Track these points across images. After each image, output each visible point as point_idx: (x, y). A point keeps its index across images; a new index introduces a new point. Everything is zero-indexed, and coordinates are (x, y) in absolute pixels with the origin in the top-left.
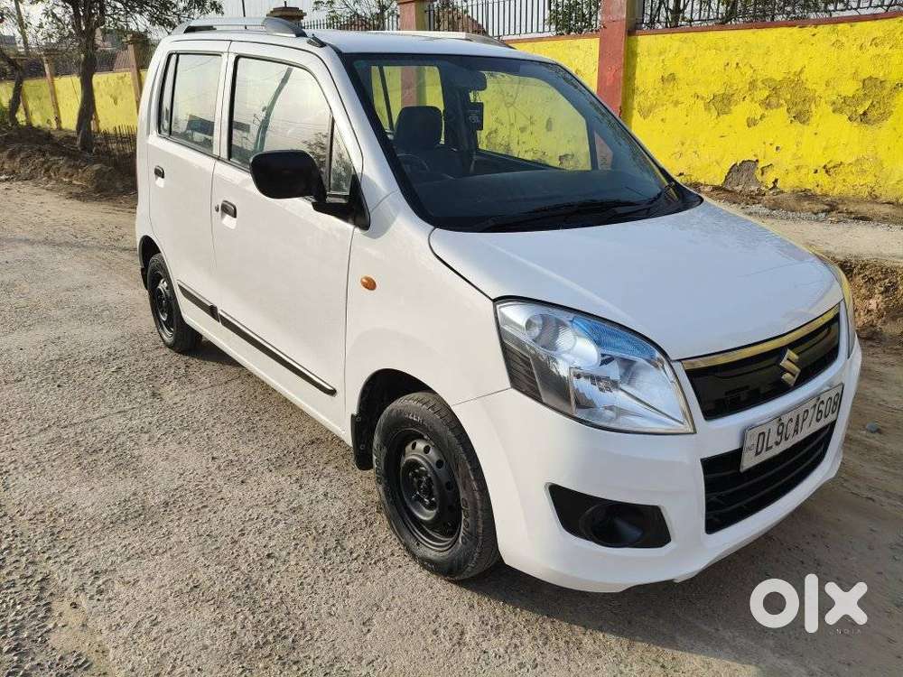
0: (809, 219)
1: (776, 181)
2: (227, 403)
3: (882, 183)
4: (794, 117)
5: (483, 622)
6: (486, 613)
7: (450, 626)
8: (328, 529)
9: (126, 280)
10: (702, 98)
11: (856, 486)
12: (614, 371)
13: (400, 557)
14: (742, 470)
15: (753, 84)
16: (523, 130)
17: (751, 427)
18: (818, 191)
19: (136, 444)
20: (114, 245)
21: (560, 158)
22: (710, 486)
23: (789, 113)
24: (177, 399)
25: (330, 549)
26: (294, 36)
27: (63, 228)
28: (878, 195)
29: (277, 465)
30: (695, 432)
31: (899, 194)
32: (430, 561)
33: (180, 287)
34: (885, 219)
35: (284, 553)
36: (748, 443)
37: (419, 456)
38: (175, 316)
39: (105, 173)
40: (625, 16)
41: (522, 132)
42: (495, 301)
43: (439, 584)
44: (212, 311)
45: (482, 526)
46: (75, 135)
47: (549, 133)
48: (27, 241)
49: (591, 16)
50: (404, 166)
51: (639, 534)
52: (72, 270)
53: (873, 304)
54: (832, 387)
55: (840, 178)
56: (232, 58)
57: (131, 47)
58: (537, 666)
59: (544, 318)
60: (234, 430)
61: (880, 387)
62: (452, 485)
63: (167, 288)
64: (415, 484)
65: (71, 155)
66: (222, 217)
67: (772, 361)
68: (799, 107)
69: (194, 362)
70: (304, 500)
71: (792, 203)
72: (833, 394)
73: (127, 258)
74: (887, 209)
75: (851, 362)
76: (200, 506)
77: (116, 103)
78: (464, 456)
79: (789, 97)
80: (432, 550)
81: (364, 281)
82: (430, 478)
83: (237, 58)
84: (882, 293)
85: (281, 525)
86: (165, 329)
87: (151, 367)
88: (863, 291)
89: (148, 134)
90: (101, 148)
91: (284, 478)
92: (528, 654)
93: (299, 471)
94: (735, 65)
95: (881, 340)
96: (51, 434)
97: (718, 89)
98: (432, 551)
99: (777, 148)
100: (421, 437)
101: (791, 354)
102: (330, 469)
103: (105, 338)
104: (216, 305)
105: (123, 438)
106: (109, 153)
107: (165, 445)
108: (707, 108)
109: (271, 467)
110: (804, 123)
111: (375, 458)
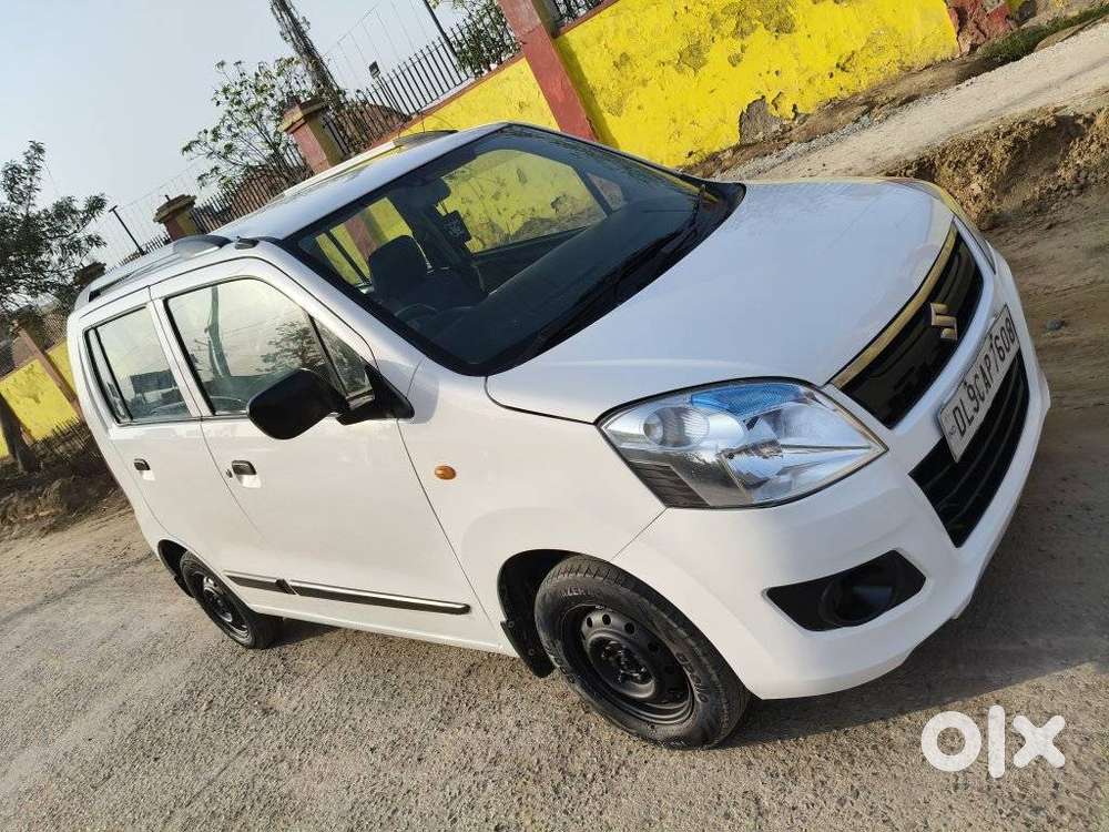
0: (854, 131)
1: (795, 107)
2: (351, 678)
3: (907, 50)
4: (777, 31)
5: (772, 776)
6: (769, 763)
7: (739, 800)
8: (543, 762)
9: (159, 597)
10: (669, 62)
11: (1077, 398)
12: (764, 430)
13: (643, 752)
14: (957, 460)
15: (714, 21)
16: (496, 197)
17: (941, 408)
18: (845, 94)
19: (278, 779)
20: (125, 561)
21: (553, 205)
22: (934, 496)
23: (768, 29)
24: (294, 703)
25: (559, 784)
26: (217, 248)
27: (57, 573)
28: (910, 65)
29: (446, 719)
30: (887, 449)
31: (931, 52)
32: (677, 739)
33: (232, 578)
34: (933, 89)
35: (512, 817)
36: (948, 428)
37: (599, 632)
38: (239, 610)
39: (69, 485)
40: (539, 20)
41: (497, 199)
42: (597, 423)
43: (699, 758)
44: (281, 586)
45: (713, 672)
46: (11, 460)
47: (526, 185)
48: (26, 610)
49: (501, 36)
50: (408, 323)
51: (890, 590)
52: (94, 616)
53: (975, 188)
54: (997, 316)
55: (860, 69)
56: (160, 304)
57: (23, 333)
58: (858, 794)
59: (661, 415)
60: (376, 705)
61: (1035, 273)
62: (656, 645)
63: (215, 585)
64: (613, 664)
65: (20, 486)
66: (240, 479)
67: (921, 326)
68: (776, 18)
69: (288, 649)
70: (498, 743)
71: (826, 122)
72: (1002, 323)
73: (147, 570)
74: (929, 76)
75: (1000, 276)
76: (389, 814)
77: (37, 401)
78: (653, 607)
79: (759, 13)
80: (674, 724)
81: (440, 472)
82: (627, 650)
83: (166, 302)
84: (978, 172)
85: (490, 786)
86: (237, 630)
87: (244, 682)
88: (957, 179)
89: (106, 429)
90: (47, 460)
91: (462, 730)
92: (840, 784)
93: (473, 713)
94: (683, 11)
95: (1005, 222)
96: (178, 820)
97: (680, 44)
98: (673, 726)
99: (777, 73)
100: (592, 609)
101: (936, 307)
102: (505, 691)
103: (175, 675)
104: (281, 577)
105: (260, 782)
106: (60, 460)
107: (310, 763)
108: (680, 70)
109: (442, 725)
110: (790, 32)
111: (552, 657)
